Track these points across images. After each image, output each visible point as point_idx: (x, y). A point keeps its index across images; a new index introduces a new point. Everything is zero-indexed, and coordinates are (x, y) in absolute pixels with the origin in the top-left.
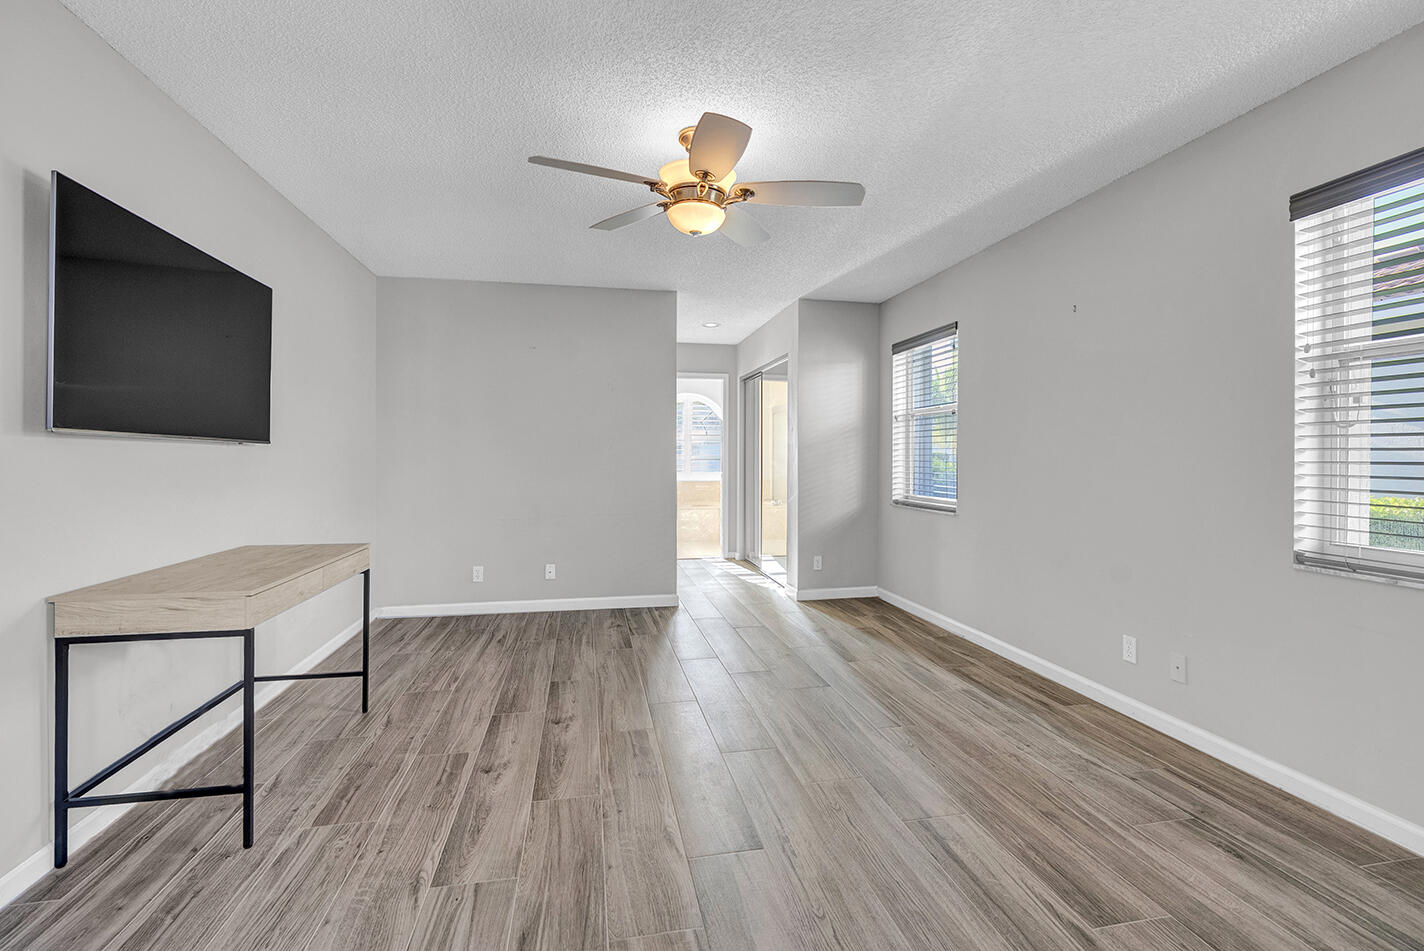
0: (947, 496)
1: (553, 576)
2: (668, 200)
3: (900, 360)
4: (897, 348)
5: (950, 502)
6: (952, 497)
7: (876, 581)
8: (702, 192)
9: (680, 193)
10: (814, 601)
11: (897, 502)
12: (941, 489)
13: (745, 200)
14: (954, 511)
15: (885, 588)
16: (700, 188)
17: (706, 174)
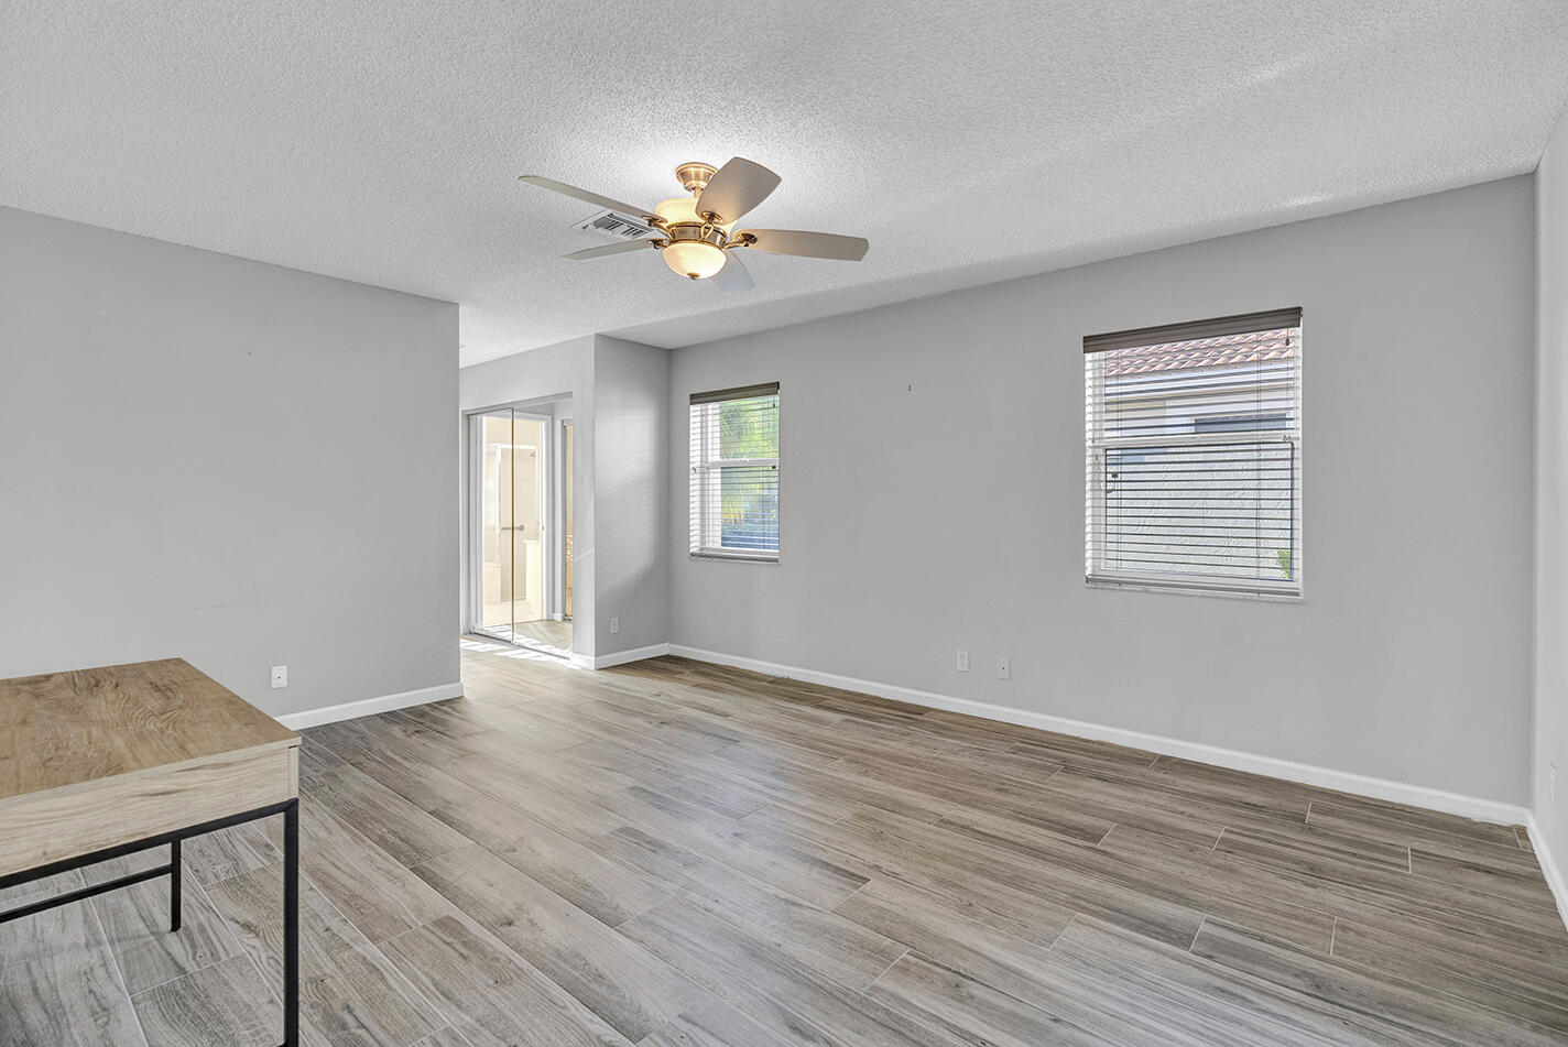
0: (769, 548)
1: (284, 682)
2: (664, 237)
3: (695, 410)
4: (697, 398)
5: (772, 552)
6: (774, 548)
7: (667, 637)
8: (705, 233)
9: (681, 233)
10: (614, 667)
11: (693, 555)
12: (760, 541)
13: (746, 245)
14: (776, 560)
15: (674, 643)
16: (703, 229)
17: (712, 216)
